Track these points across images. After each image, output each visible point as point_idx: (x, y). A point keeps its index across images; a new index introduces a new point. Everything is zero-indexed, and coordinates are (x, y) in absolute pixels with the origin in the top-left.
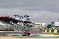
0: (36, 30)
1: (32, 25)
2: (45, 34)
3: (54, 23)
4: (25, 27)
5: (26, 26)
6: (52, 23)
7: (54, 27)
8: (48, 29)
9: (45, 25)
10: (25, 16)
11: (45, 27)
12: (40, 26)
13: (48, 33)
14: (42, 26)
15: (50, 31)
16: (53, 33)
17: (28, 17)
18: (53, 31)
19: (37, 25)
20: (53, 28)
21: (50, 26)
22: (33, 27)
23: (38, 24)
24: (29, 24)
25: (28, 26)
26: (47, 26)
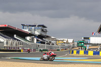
0: (58, 50)
1: (51, 42)
2: (73, 56)
3: (88, 38)
4: (39, 44)
5: (41, 43)
6: (85, 38)
7: (88, 45)
8: (78, 48)
9: (73, 42)
10: (39, 26)
11: (74, 45)
12: (64, 43)
13: (78, 55)
14: (67, 43)
15: (82, 52)
16: (86, 55)
17: (45, 28)
18: (86, 52)
19: (60, 42)
20: (88, 47)
21: (82, 44)
22: (53, 44)
23: (62, 39)
24: (46, 40)
25: (44, 43)
26: (76, 43)
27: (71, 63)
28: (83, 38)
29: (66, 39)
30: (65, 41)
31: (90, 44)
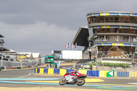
0: (18, 68)
1: (9, 57)
2: (39, 77)
3: (60, 52)
6: (55, 52)
7: (59, 62)
8: (45, 66)
9: (40, 57)
11: (40, 61)
12: (27, 58)
13: (45, 74)
14: (32, 58)
15: (51, 71)
16: (57, 75)
17: (1, 38)
18: (57, 71)
19: (22, 57)
20: (59, 64)
21: (52, 59)
22: (12, 60)
23: (24, 53)
26: (43, 59)
27: (35, 85)
28: (53, 52)
29: (30, 53)
30: (28, 56)
31: (62, 60)
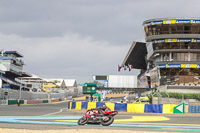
0: (44, 102)
3: (104, 78)
4: (8, 90)
5: (12, 87)
6: (98, 78)
7: (104, 92)
8: (84, 98)
9: (75, 85)
10: (7, 53)
11: (76, 90)
12: (57, 87)
13: (84, 111)
14: (64, 86)
15: (92, 105)
17: (19, 59)
19: (50, 85)
21: (93, 88)
22: (35, 90)
23: (53, 80)
24: (22, 81)
25: (18, 88)
26: (80, 88)
27: (70, 127)
28: (94, 78)
29: (61, 80)
30: (59, 84)
31: (108, 89)
